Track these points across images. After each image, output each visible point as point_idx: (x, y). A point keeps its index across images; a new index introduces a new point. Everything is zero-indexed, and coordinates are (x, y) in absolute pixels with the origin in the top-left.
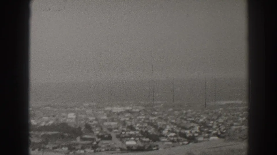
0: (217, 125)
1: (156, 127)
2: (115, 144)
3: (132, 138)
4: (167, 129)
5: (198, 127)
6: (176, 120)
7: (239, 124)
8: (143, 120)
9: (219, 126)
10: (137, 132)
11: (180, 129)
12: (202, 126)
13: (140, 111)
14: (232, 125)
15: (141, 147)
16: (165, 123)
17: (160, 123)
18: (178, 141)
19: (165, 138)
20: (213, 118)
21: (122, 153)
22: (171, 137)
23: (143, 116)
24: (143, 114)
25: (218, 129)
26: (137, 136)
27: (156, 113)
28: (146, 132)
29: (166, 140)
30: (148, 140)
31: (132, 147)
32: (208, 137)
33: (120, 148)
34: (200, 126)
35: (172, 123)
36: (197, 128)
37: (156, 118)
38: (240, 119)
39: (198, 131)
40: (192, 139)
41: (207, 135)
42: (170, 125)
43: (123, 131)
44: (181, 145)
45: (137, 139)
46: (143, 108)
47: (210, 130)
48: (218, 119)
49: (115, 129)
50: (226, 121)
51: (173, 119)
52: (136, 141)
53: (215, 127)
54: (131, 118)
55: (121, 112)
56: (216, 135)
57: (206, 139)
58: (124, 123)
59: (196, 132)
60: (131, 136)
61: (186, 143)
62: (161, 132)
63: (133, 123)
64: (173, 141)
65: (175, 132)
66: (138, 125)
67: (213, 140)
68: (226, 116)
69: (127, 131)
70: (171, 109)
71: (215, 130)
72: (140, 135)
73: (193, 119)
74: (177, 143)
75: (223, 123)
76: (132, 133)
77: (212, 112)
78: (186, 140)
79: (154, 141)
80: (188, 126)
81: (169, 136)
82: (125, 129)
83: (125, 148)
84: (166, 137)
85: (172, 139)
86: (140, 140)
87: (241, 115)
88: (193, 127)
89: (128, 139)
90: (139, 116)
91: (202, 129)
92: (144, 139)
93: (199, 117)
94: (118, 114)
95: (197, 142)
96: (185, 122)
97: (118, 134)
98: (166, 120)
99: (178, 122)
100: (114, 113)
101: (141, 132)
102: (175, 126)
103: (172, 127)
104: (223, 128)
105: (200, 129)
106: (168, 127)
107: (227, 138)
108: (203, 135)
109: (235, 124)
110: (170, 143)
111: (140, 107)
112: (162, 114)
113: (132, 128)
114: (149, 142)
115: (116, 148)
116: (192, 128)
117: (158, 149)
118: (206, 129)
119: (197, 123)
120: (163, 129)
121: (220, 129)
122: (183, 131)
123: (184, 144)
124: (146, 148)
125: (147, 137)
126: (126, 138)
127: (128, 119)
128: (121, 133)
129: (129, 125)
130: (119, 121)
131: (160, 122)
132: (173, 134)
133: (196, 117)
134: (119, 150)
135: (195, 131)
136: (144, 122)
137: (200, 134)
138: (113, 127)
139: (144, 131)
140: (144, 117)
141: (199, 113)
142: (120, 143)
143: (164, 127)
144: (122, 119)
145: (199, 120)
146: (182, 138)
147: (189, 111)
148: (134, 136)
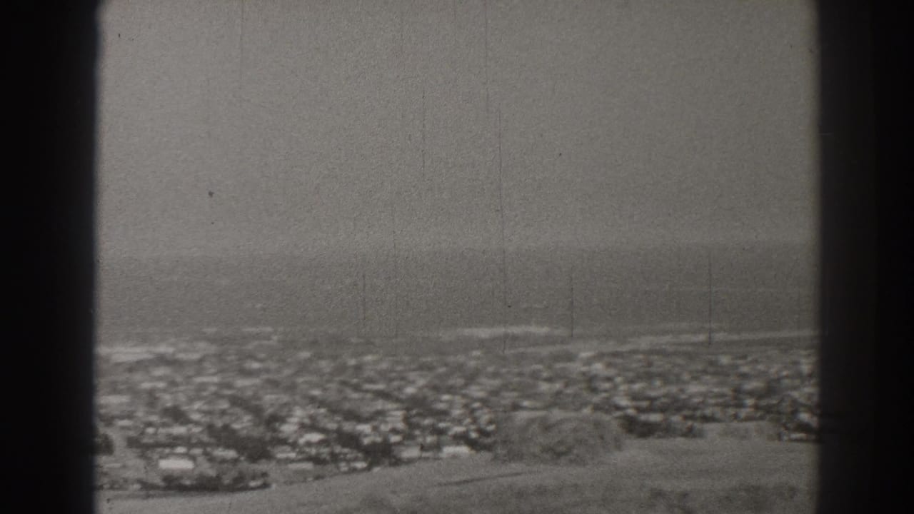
0: (466, 406)
1: (256, 411)
2: (124, 467)
3: (181, 450)
4: (295, 420)
5: (400, 414)
6: (325, 390)
7: (538, 404)
8: (213, 389)
9: (473, 411)
10: (196, 430)
11: (338, 418)
12: (414, 412)
13: (201, 361)
14: (516, 407)
15: (210, 479)
16: (285, 398)
17: (270, 400)
18: (335, 458)
19: (287, 448)
20: (451, 382)
21: (148, 497)
22: (309, 444)
23: (214, 374)
24: (213, 371)
25: (468, 420)
26: (194, 441)
27: (256, 365)
28: (226, 427)
29: (293, 455)
30: (231, 454)
31: (181, 478)
32: (438, 447)
33: (139, 481)
34: (408, 409)
35: (313, 400)
36: (396, 418)
37: (257, 381)
38: (544, 387)
39: (401, 426)
40: (381, 454)
41: (430, 439)
42: (303, 407)
43: (150, 424)
44: (345, 473)
45: (197, 451)
46: (213, 349)
47: (442, 425)
48: (466, 385)
49: (122, 418)
50: (495, 393)
51: (317, 386)
52: (193, 458)
53: (457, 412)
54: (173, 383)
55: (139, 363)
56: (462, 439)
57: (425, 454)
58: (152, 399)
59: (395, 431)
60: (173, 442)
61: (360, 465)
62: (275, 430)
63: (182, 398)
64: (317, 460)
65: (323, 430)
66: (197, 405)
67: (455, 457)
68: (495, 375)
69: (164, 425)
70: (305, 354)
71: (459, 422)
72: (205, 438)
73: (380, 387)
74: (331, 467)
75: (484, 402)
76: (179, 430)
77: (446, 365)
78: (360, 455)
79: (254, 459)
80: (367, 410)
81: (302, 441)
82: (154, 418)
83: (158, 481)
84: (294, 445)
85: (313, 451)
86: (206, 454)
87: (545, 374)
88: (381, 413)
89: (167, 451)
90: (199, 373)
91: (415, 420)
92: (220, 453)
93: (403, 379)
94: (133, 368)
95: (397, 462)
96: (355, 395)
97: (132, 433)
98: (292, 388)
99: (332, 396)
100: (118, 364)
101: (210, 428)
102: (323, 411)
103: (312, 411)
104: (484, 416)
105: (406, 420)
106: (299, 414)
107: (501, 451)
108: (420, 440)
109: (526, 403)
110: (308, 466)
111: (202, 345)
112: (278, 371)
113: (177, 415)
114: (235, 461)
115: (126, 481)
116: (380, 418)
117: (265, 486)
118: (427, 422)
119: (398, 400)
120: (283, 420)
121: (475, 421)
122: (348, 427)
123: (354, 470)
124: (227, 480)
125: (228, 447)
126: (159, 450)
127: (161, 385)
128: (143, 433)
129: (169, 405)
130: (133, 391)
131: (273, 397)
132: (315, 437)
133: (391, 380)
134: (137, 486)
135: (389, 427)
136: (218, 396)
137: (408, 437)
138: (116, 413)
139: (219, 423)
140: (216, 379)
141: (399, 368)
142: (141, 463)
143: (284, 413)
144: (146, 385)
145: (400, 389)
146: (346, 450)
147: (369, 358)
148: (187, 441)
